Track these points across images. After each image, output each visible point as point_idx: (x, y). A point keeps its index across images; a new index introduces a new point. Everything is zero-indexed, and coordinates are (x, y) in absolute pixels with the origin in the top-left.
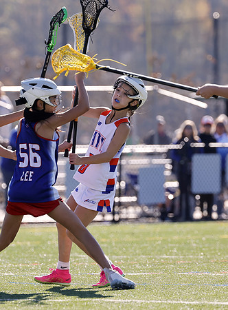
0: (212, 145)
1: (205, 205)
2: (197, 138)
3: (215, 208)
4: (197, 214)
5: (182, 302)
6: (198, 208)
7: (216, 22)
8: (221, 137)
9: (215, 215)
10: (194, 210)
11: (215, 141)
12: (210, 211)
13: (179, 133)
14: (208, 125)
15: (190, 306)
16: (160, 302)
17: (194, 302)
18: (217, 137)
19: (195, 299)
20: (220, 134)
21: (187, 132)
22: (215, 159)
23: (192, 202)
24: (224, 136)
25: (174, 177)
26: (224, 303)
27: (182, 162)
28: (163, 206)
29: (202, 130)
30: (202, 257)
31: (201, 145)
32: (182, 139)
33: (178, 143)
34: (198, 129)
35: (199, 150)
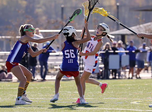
0: (116, 51)
1: (114, 73)
2: (111, 49)
3: (117, 74)
4: (111, 77)
5: (105, 109)
6: (111, 75)
7: (118, 6)
8: (120, 49)
9: (117, 77)
10: (110, 75)
11: (117, 50)
12: (115, 75)
13: (104, 47)
14: (115, 44)
15: (108, 110)
16: (97, 109)
17: (110, 109)
18: (118, 48)
19: (110, 108)
20: (119, 47)
21: (107, 47)
22: (117, 57)
23: (109, 72)
24: (121, 48)
25: (102, 63)
26: (120, 109)
27: (105, 58)
28: (98, 74)
29: (113, 46)
31: (112, 51)
32: (105, 49)
33: (104, 51)
34: (111, 46)
35: (111, 53)
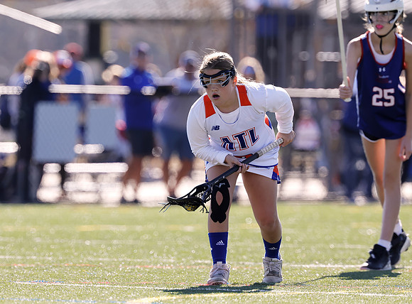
30: (50, 259)
